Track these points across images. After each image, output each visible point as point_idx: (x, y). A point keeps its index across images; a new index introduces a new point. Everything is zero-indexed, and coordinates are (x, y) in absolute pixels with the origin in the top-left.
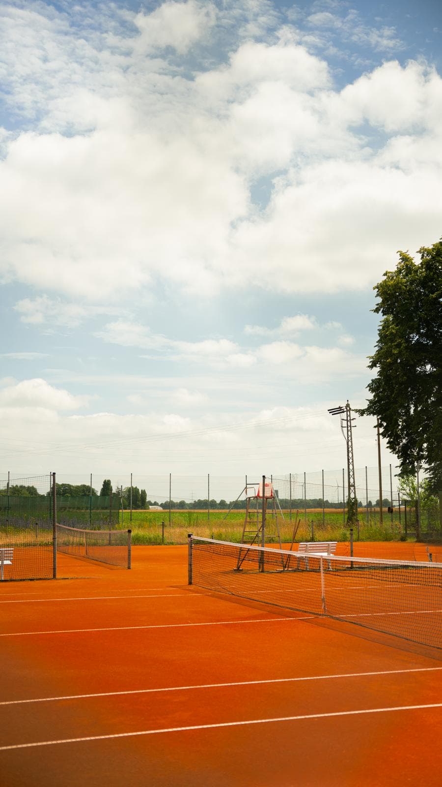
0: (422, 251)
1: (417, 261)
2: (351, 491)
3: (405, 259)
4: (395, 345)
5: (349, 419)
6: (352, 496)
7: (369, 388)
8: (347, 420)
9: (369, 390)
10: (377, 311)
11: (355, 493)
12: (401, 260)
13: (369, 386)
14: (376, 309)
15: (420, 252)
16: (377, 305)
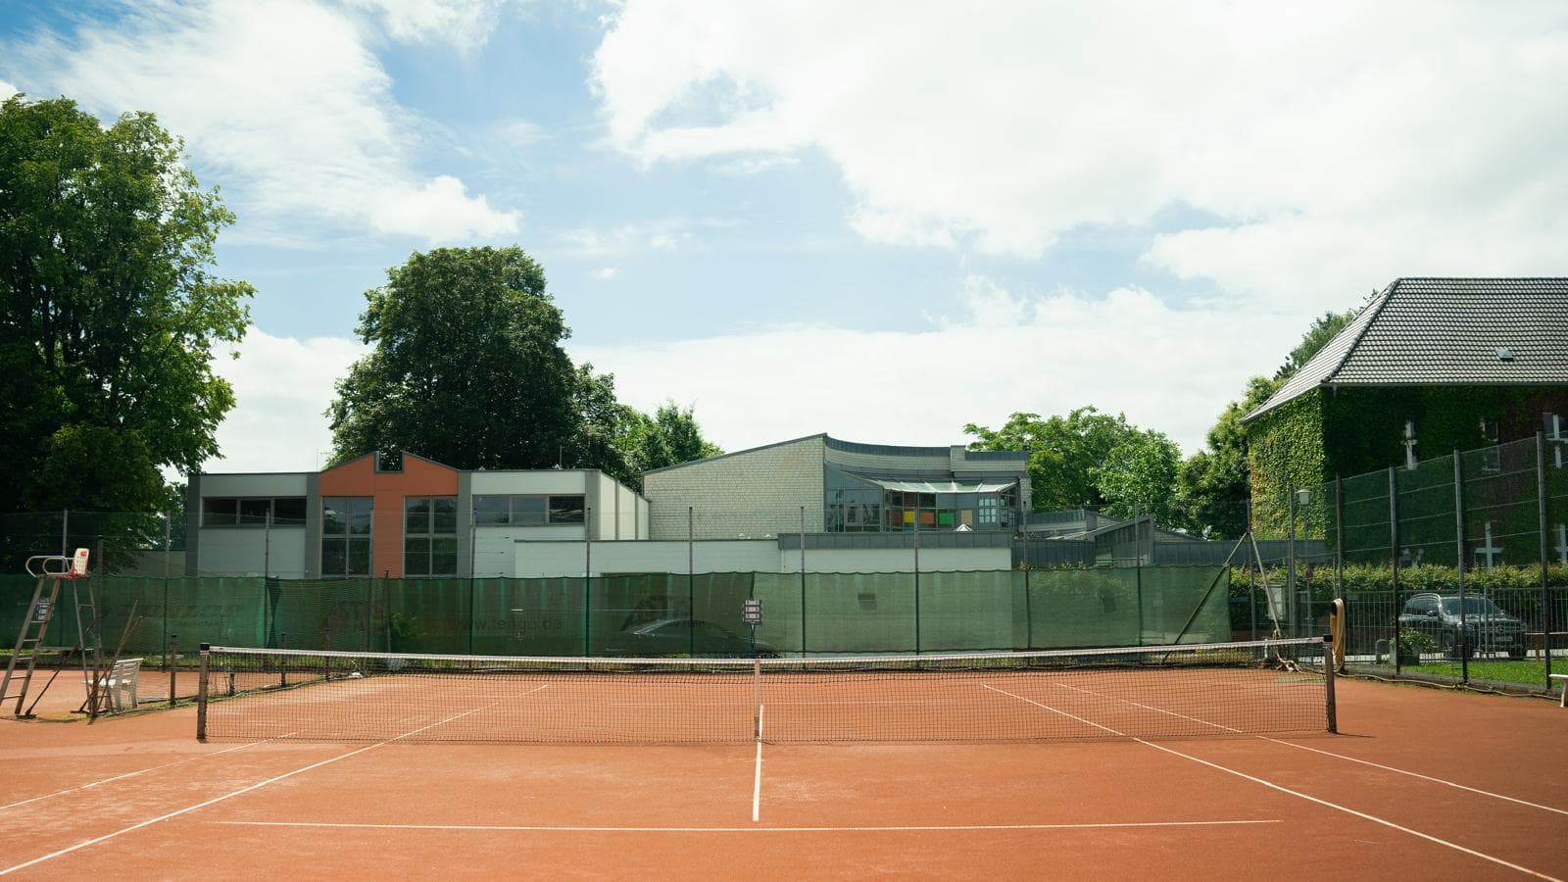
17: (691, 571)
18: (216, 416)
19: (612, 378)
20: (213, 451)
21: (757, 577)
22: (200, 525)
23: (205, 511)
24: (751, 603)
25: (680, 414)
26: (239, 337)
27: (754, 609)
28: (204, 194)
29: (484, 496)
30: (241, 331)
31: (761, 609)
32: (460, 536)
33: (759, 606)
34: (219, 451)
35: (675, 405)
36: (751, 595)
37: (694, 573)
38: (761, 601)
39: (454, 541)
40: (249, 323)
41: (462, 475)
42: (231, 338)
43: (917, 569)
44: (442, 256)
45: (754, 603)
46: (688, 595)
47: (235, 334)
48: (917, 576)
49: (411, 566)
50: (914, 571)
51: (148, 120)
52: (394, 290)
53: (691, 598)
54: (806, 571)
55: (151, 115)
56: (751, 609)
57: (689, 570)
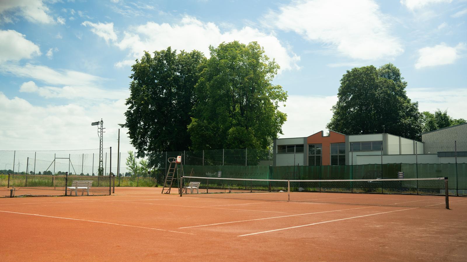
0: (155, 52)
1: (153, 56)
2: (101, 164)
3: (147, 55)
4: (145, 95)
5: (102, 128)
6: (101, 166)
7: (125, 114)
8: (101, 129)
9: (125, 115)
10: (131, 77)
11: (102, 166)
12: (145, 55)
13: (125, 113)
14: (132, 76)
15: (154, 53)
16: (132, 74)
17: (382, 163)
18: (282, 123)
19: (417, 103)
20: (281, 133)
21: (402, 164)
22: (277, 153)
23: (278, 149)
24: (400, 173)
25: (442, 113)
26: (285, 100)
27: (401, 175)
28: (272, 62)
29: (353, 142)
30: (286, 99)
31: (403, 175)
32: (346, 154)
33: (403, 174)
34: (283, 133)
35: (440, 111)
36: (400, 170)
37: (383, 164)
38: (403, 172)
39: (344, 156)
40: (287, 96)
41: (347, 136)
42: (284, 101)
43: (456, 162)
44: (355, 70)
45: (401, 173)
46: (381, 170)
47: (284, 100)
48: (456, 165)
49: (332, 163)
50: (455, 163)
51: (255, 43)
52: (342, 82)
53: (382, 171)
54: (418, 163)
55: (256, 42)
56: (400, 175)
57: (381, 163)
